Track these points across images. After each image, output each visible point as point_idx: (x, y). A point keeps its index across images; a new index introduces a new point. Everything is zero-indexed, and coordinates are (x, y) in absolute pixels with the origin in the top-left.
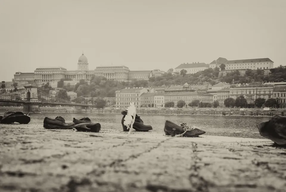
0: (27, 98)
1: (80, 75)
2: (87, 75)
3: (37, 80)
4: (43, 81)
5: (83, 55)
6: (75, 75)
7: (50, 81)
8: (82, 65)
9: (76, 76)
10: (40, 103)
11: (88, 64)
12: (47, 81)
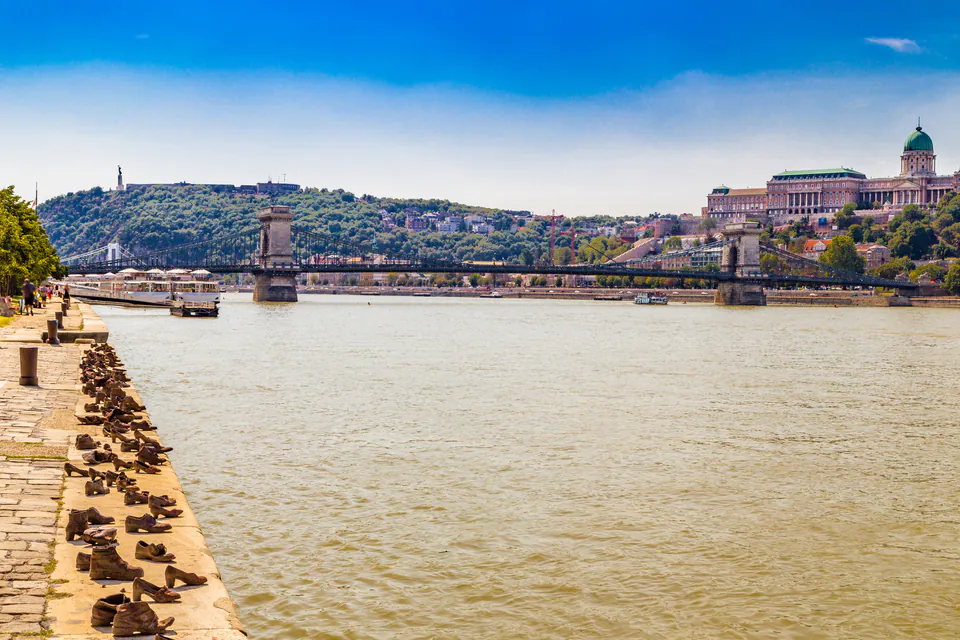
0: (729, 266)
1: (905, 191)
2: (929, 192)
3: (773, 210)
4: (791, 212)
5: (919, 129)
6: (891, 193)
7: (812, 211)
8: (915, 160)
9: (895, 196)
10: (764, 280)
11: (934, 157)
12: (803, 212)
